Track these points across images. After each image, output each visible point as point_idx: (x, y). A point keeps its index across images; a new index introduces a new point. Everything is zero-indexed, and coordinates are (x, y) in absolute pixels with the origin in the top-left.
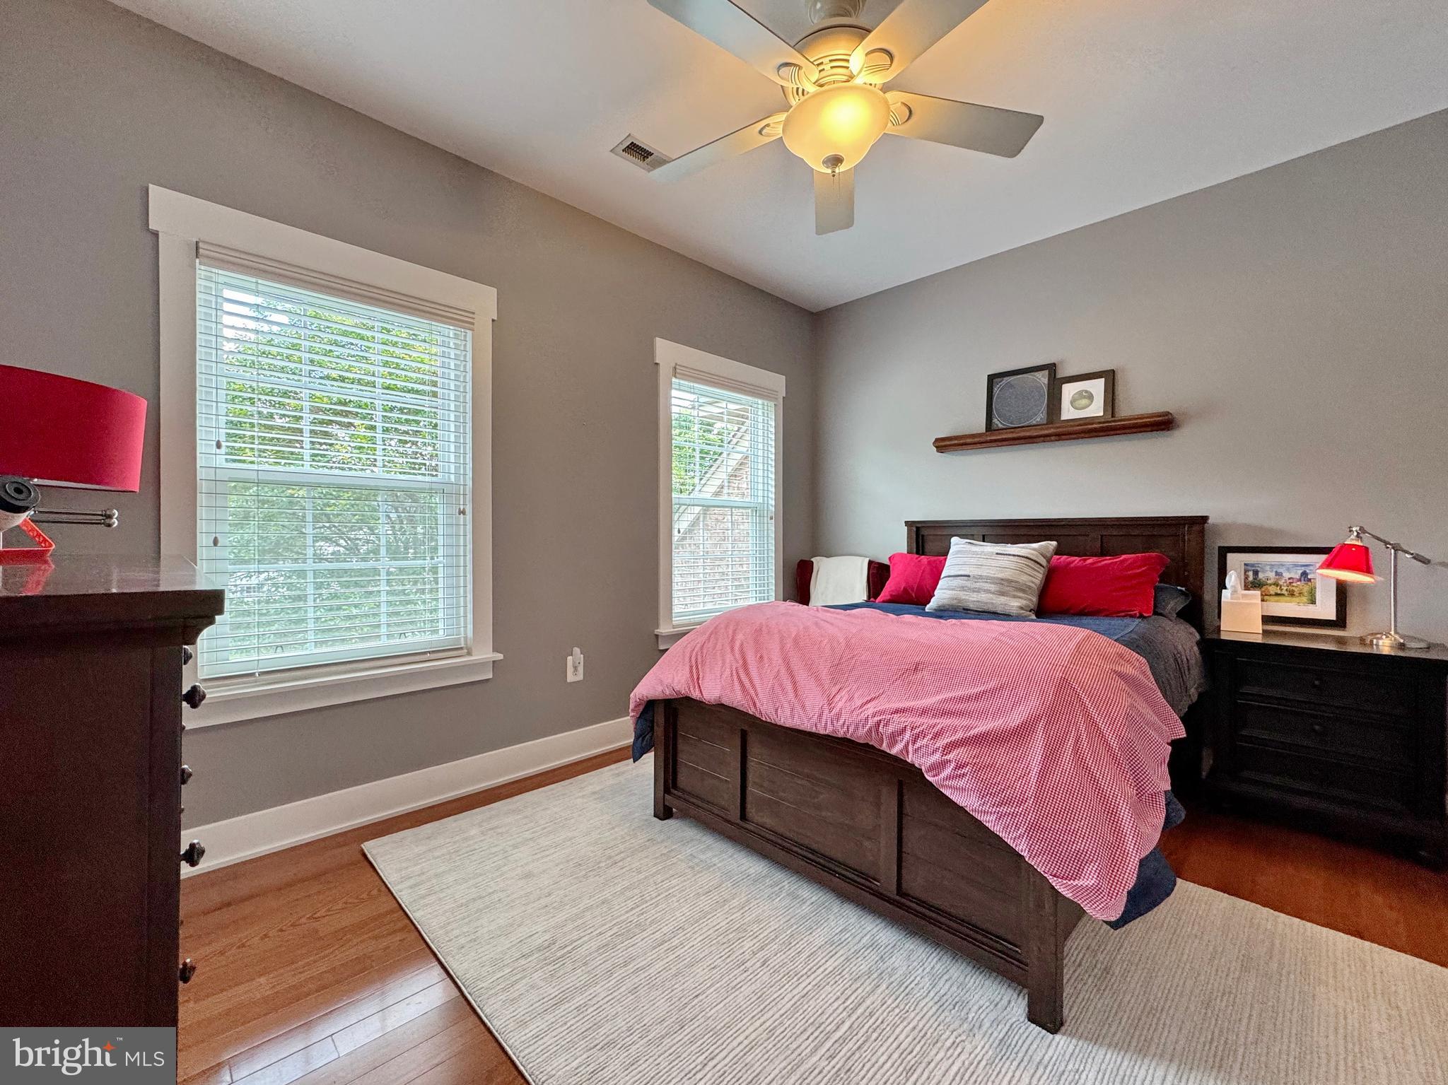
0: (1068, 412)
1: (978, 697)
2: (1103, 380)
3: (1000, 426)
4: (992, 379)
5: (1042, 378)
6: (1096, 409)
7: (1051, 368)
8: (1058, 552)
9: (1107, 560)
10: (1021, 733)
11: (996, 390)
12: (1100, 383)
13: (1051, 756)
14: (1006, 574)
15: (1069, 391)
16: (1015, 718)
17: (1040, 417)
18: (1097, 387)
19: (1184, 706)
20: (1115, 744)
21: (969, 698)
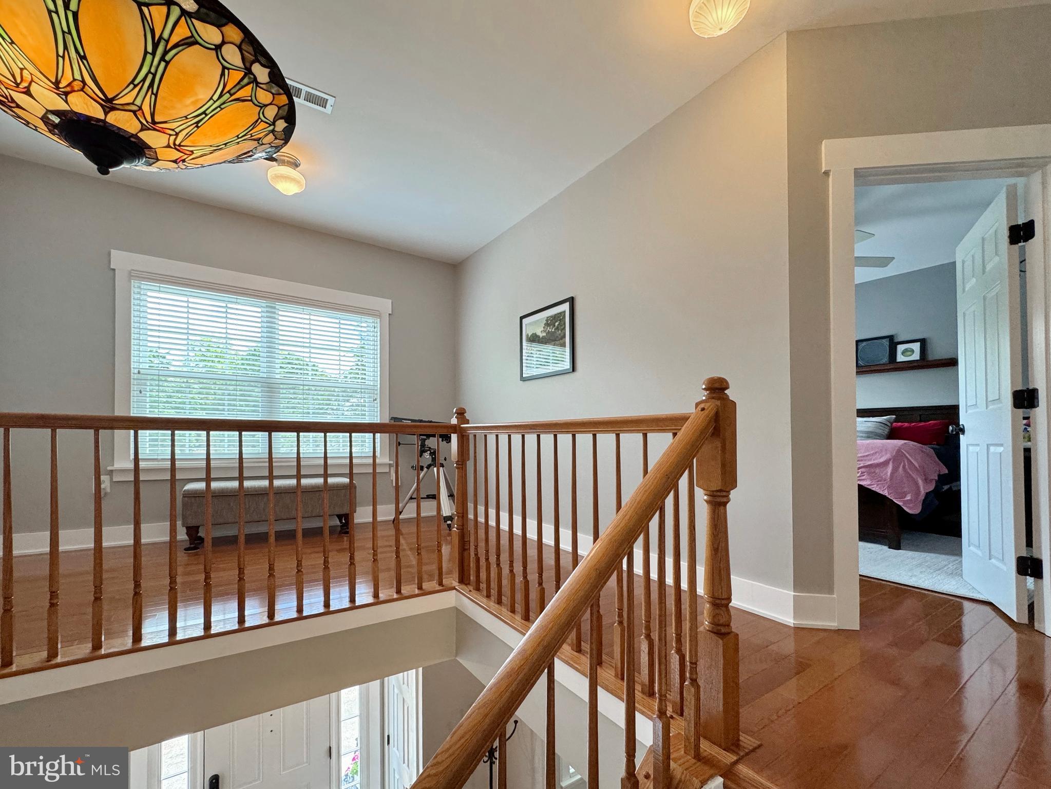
0: (900, 358)
1: (867, 456)
2: (919, 343)
3: (862, 364)
4: (858, 342)
5: (886, 342)
6: (916, 356)
7: (891, 338)
8: (896, 421)
9: (922, 424)
10: (885, 463)
11: (860, 347)
12: (918, 344)
13: (895, 470)
14: (870, 430)
15: (900, 348)
16: (882, 460)
17: (885, 360)
18: (916, 347)
19: (958, 483)
20: (917, 465)
21: (864, 456)
